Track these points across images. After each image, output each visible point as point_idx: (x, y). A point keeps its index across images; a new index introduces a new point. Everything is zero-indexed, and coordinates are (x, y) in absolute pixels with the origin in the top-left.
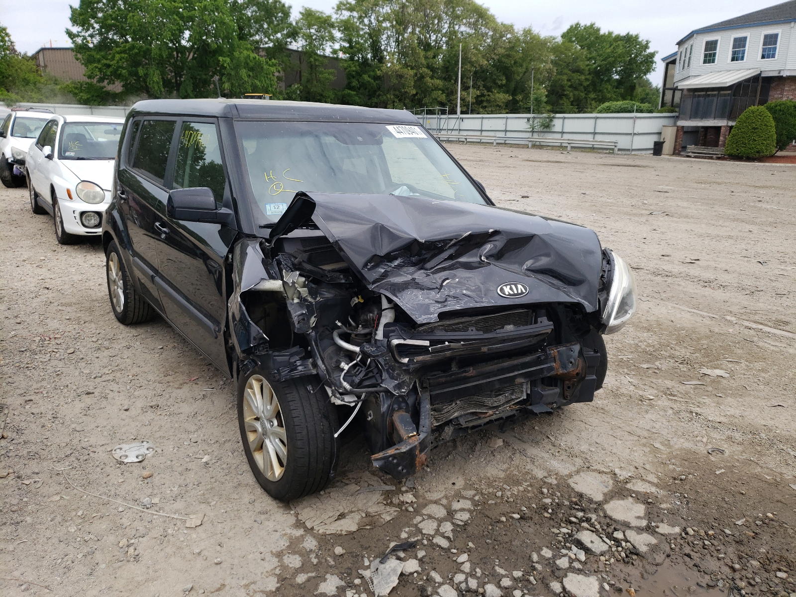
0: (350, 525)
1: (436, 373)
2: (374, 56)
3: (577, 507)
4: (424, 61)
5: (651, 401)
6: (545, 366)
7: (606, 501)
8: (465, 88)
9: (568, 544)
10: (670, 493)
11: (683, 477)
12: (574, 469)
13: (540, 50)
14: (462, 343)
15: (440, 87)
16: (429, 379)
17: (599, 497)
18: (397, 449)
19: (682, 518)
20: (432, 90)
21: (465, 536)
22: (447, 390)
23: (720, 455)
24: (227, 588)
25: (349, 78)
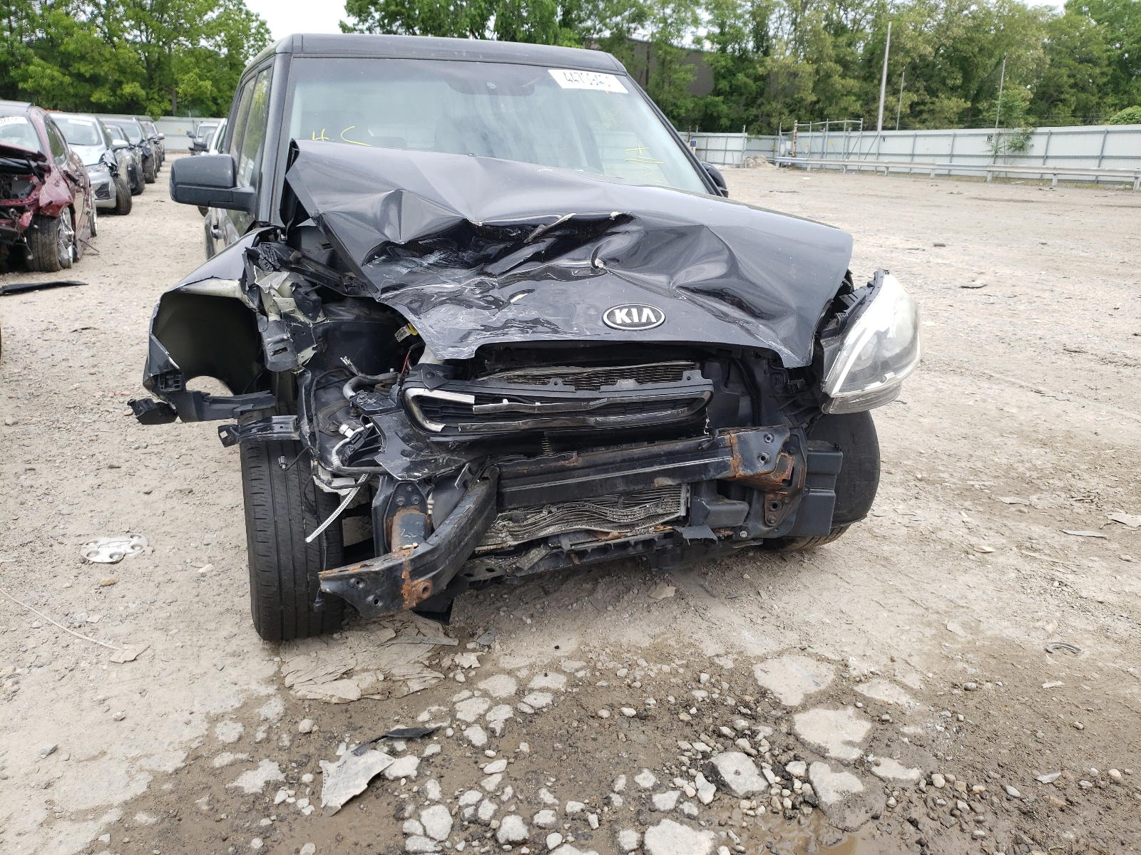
0: (349, 690)
1: (511, 457)
2: (758, 47)
3: (744, 711)
4: (831, 52)
5: (985, 556)
6: (712, 460)
7: (804, 707)
8: (894, 91)
9: (692, 771)
10: (932, 709)
11: (972, 685)
12: (776, 647)
13: (1024, 27)
14: (538, 404)
15: (856, 90)
16: (499, 466)
17: (792, 698)
18: (365, 566)
19: (936, 756)
20: (842, 95)
21: (524, 731)
22: (532, 486)
23: (1070, 656)
24: (108, 757)
25: (717, 79)
